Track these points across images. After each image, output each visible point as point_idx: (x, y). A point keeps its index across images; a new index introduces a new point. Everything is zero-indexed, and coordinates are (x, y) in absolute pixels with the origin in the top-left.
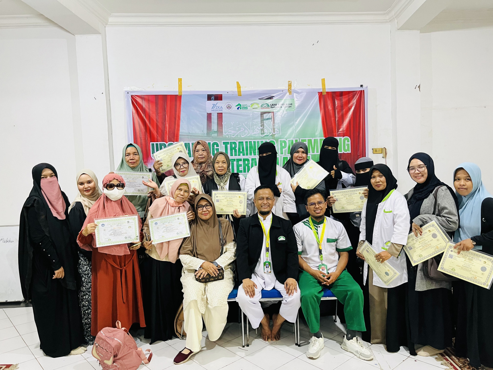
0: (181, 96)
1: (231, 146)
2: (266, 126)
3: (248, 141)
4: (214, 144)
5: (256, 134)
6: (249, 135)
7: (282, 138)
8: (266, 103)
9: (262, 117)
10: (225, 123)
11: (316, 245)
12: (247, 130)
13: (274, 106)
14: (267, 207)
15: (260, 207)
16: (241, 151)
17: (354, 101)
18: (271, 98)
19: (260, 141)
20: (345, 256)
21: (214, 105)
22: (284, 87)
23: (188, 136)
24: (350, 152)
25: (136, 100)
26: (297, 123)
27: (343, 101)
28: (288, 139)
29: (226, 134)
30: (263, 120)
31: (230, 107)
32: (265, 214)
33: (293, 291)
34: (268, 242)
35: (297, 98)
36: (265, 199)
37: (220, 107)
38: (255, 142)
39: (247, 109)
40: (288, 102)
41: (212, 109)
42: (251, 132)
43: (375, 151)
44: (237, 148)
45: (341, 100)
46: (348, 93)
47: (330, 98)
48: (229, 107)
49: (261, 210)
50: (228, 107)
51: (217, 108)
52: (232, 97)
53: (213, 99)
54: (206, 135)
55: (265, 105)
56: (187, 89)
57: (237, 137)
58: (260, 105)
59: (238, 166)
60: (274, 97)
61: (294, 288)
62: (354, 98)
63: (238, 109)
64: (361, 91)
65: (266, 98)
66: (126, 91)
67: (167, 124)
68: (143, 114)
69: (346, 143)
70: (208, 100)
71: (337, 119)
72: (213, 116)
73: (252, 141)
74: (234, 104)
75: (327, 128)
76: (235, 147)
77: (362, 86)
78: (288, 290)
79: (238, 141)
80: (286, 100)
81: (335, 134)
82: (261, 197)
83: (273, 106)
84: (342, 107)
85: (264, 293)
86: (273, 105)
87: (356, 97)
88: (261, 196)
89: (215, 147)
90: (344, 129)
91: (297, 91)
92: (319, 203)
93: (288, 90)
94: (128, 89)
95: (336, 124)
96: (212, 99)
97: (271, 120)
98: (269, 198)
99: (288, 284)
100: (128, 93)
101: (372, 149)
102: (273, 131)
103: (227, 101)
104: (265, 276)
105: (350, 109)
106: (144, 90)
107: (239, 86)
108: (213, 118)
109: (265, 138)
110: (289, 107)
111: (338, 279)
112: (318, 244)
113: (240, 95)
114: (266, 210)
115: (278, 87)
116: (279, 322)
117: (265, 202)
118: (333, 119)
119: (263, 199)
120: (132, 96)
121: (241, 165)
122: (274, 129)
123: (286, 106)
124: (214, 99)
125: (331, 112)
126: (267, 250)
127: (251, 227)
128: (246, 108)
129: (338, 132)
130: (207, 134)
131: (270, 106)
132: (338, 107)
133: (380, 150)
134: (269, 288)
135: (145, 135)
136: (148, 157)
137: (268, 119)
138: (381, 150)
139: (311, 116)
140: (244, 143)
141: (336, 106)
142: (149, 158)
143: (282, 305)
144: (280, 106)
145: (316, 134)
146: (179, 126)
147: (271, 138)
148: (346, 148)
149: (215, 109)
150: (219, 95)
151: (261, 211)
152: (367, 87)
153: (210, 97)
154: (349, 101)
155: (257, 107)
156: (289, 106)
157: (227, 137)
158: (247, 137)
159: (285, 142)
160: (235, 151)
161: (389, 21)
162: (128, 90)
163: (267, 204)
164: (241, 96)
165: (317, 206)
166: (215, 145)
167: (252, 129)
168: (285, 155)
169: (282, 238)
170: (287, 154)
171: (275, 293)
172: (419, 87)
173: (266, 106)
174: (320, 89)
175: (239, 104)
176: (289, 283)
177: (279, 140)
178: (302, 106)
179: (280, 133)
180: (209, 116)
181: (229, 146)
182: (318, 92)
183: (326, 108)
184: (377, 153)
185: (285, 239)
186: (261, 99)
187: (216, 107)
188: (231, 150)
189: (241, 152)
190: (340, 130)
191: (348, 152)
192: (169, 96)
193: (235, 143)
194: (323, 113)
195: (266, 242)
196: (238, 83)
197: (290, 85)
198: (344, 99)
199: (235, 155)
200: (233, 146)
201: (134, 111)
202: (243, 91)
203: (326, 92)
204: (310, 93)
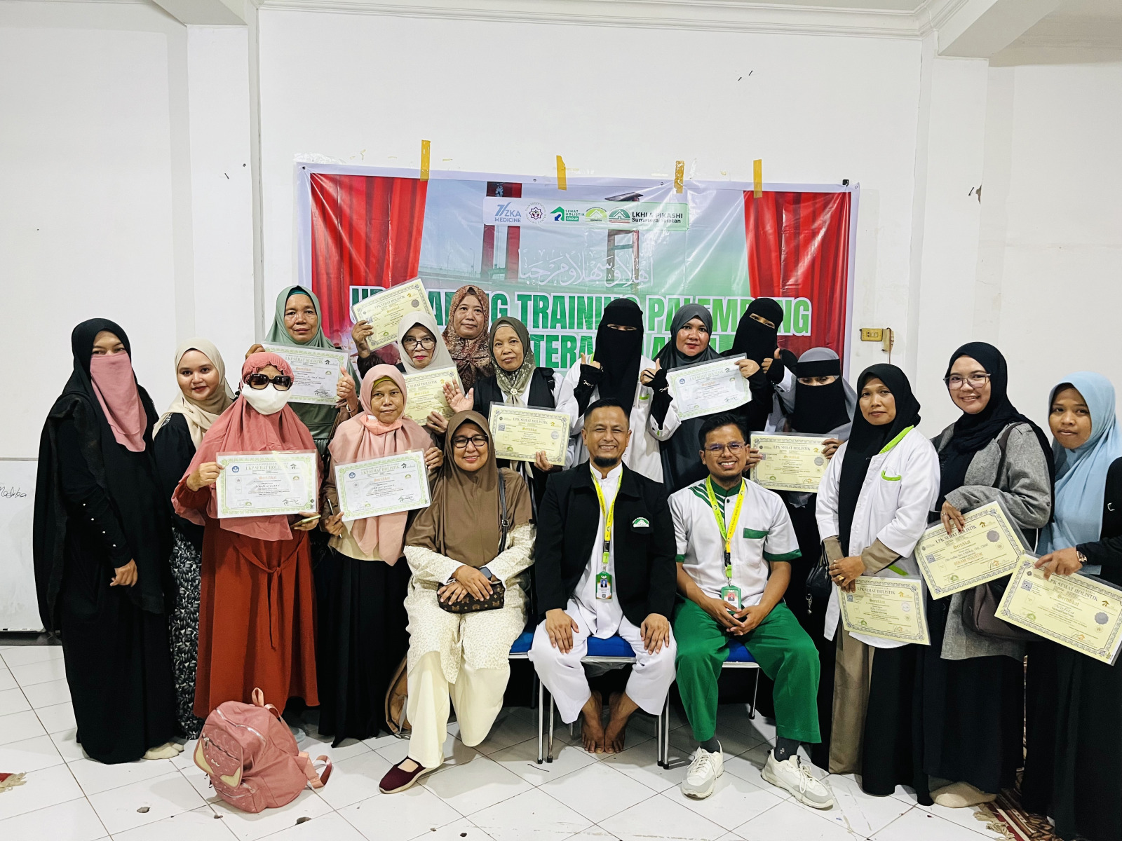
0: (425, 183)
1: (536, 306)
2: (620, 262)
3: (576, 295)
4: (497, 297)
5: (596, 281)
6: (579, 281)
7: (655, 294)
8: (623, 210)
9: (612, 241)
10: (525, 251)
11: (719, 542)
12: (575, 269)
13: (640, 218)
14: (612, 449)
15: (596, 447)
16: (559, 317)
17: (826, 217)
18: (634, 198)
19: (603, 296)
20: (783, 570)
21: (501, 206)
22: (666, 175)
23: (438, 275)
24: (809, 334)
25: (321, 185)
26: (690, 259)
27: (802, 215)
28: (668, 297)
29: (527, 276)
30: (612, 249)
31: (538, 215)
32: (606, 464)
33: (659, 643)
34: (609, 529)
35: (694, 201)
36: (609, 430)
37: (515, 214)
38: (590, 299)
39: (578, 220)
40: (674, 210)
41: (497, 217)
42: (584, 275)
43: (866, 335)
44: (549, 311)
45: (795, 212)
46: (813, 196)
47: (770, 206)
48: (536, 214)
49: (597, 454)
50: (533, 215)
51: (509, 214)
52: (544, 191)
53: (499, 193)
54: (479, 276)
55: (620, 215)
56: (439, 165)
57: (551, 284)
58: (608, 214)
59: (549, 352)
60: (642, 196)
61: (662, 636)
62: (827, 210)
63: (556, 219)
64: (844, 194)
65: (622, 198)
66: (299, 163)
67: (390, 246)
68: (337, 217)
69: (802, 312)
70: (487, 196)
71: (783, 257)
72: (498, 232)
73: (586, 296)
74: (548, 208)
75: (759, 275)
76: (546, 307)
77: (845, 182)
78: (648, 641)
79: (553, 294)
80: (670, 204)
81: (776, 289)
82: (601, 425)
83: (638, 217)
84: (796, 229)
85: (595, 645)
86: (637, 215)
87: (833, 207)
88: (600, 422)
89: (500, 306)
90: (800, 281)
91: (696, 185)
92: (733, 446)
93: (676, 182)
94: (305, 159)
95: (782, 267)
96: (497, 192)
97: (631, 249)
98: (618, 428)
99: (649, 628)
100: (304, 168)
101: (861, 330)
102: (634, 276)
103: (533, 200)
104: (598, 605)
105: (815, 234)
106: (341, 163)
107: (561, 167)
108: (497, 238)
109: (616, 290)
110: (676, 221)
111: (764, 622)
112: (724, 541)
113: (562, 188)
114: (609, 455)
115: (653, 175)
116: (624, 711)
117: (609, 437)
118: (774, 255)
119: (603, 428)
120: (312, 176)
121: (556, 351)
122: (637, 271)
123: (670, 219)
124: (501, 193)
125: (771, 238)
126: (606, 547)
127: (572, 493)
128: (576, 219)
129: (784, 285)
130: (483, 273)
131: (631, 217)
132: (787, 228)
133: (877, 333)
134: (606, 634)
135: (339, 269)
136: (344, 319)
137: (624, 247)
138: (880, 334)
139: (725, 246)
140: (567, 300)
141: (784, 225)
142: (346, 323)
143: (633, 674)
144: (654, 218)
145: (734, 287)
146: (417, 251)
147: (630, 292)
148: (801, 326)
149: (503, 216)
150: (514, 186)
151: (598, 457)
152: (857, 186)
153: (492, 189)
154: (814, 216)
155: (602, 216)
156: (675, 218)
157: (528, 283)
158: (574, 287)
159: (660, 302)
160: (545, 317)
161: (918, 33)
162: (305, 161)
163: (612, 441)
164: (565, 189)
165: (727, 453)
166: (499, 302)
167: (585, 269)
168: (659, 332)
169: (641, 523)
170: (663, 331)
171: (619, 645)
172: (979, 192)
173: (623, 217)
174: (750, 184)
175: (560, 209)
176: (653, 624)
177: (648, 297)
178: (707, 220)
179: (649, 281)
180: (489, 232)
181: (530, 304)
182: (744, 191)
183: (760, 229)
184: (872, 339)
185: (648, 526)
186: (612, 201)
187: (505, 212)
188: (536, 314)
189: (558, 321)
190: (791, 281)
191: (804, 334)
192: (399, 181)
193: (545, 299)
194: (754, 239)
195: (605, 529)
196: (559, 158)
197: (680, 171)
198: (804, 211)
199: (545, 326)
200: (541, 306)
201: (317, 213)
202: (570, 179)
203: (763, 192)
204: (724, 194)
